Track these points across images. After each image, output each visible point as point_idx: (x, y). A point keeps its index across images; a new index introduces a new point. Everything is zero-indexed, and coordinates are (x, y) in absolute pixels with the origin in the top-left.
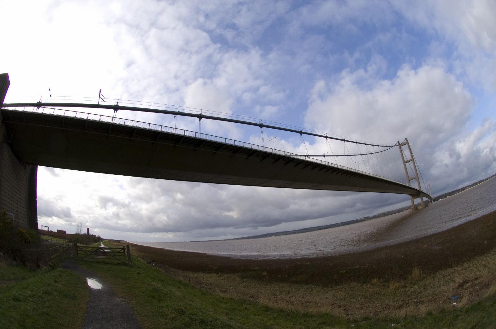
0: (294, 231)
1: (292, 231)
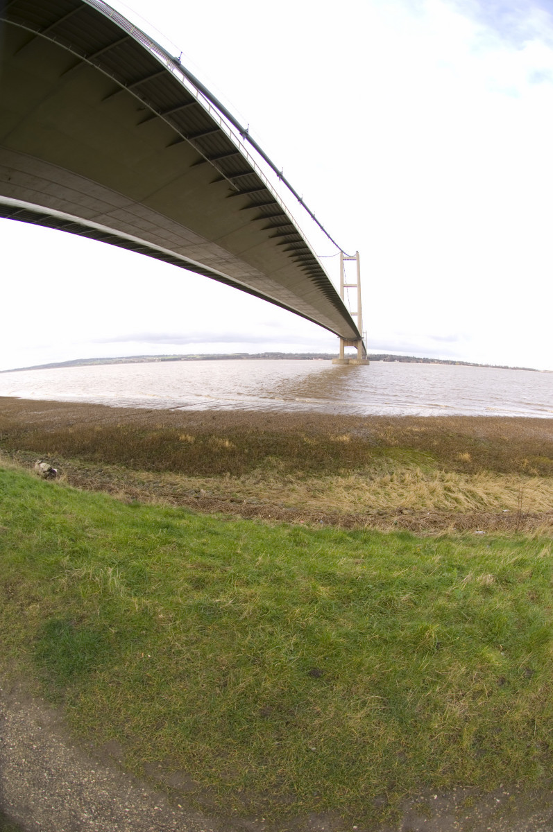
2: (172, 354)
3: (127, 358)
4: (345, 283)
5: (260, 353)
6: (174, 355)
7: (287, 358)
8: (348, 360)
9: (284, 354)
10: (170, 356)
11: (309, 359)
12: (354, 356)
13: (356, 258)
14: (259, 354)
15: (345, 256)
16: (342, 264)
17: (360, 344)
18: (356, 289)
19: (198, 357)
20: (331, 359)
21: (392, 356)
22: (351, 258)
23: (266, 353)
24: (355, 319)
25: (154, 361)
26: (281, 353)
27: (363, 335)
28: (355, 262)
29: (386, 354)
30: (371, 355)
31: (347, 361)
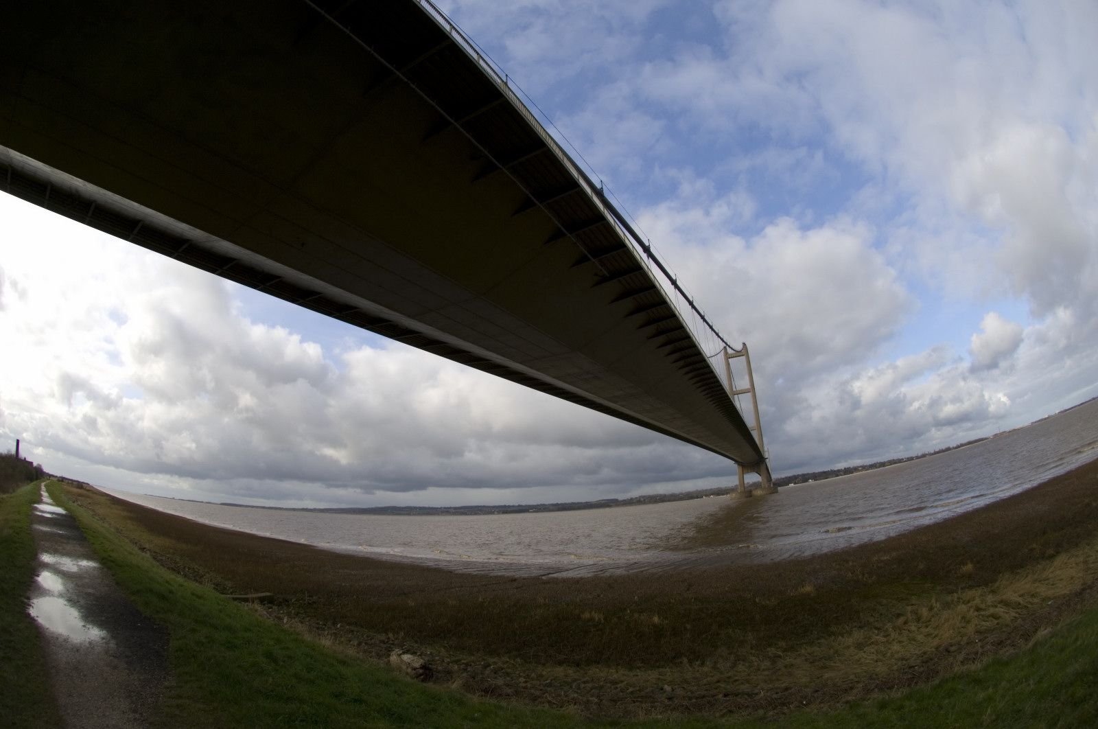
0: (445, 508)
1: (441, 508)
2: (517, 505)
3: (455, 508)
4: (734, 389)
5: (634, 497)
6: (519, 506)
7: (669, 501)
8: (751, 491)
9: (665, 496)
10: (513, 506)
11: (697, 497)
12: (756, 485)
13: (744, 352)
14: (632, 499)
15: (729, 351)
16: (728, 364)
17: (763, 468)
18: (749, 395)
19: (551, 508)
20: (727, 493)
21: (804, 475)
22: (738, 354)
23: (640, 497)
24: (755, 434)
25: (492, 513)
26: (661, 495)
27: (766, 455)
28: (743, 358)
29: (796, 474)
30: (777, 480)
31: (748, 492)
